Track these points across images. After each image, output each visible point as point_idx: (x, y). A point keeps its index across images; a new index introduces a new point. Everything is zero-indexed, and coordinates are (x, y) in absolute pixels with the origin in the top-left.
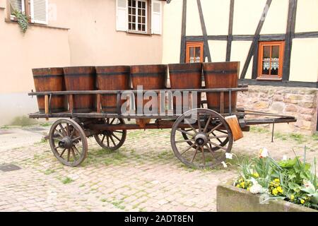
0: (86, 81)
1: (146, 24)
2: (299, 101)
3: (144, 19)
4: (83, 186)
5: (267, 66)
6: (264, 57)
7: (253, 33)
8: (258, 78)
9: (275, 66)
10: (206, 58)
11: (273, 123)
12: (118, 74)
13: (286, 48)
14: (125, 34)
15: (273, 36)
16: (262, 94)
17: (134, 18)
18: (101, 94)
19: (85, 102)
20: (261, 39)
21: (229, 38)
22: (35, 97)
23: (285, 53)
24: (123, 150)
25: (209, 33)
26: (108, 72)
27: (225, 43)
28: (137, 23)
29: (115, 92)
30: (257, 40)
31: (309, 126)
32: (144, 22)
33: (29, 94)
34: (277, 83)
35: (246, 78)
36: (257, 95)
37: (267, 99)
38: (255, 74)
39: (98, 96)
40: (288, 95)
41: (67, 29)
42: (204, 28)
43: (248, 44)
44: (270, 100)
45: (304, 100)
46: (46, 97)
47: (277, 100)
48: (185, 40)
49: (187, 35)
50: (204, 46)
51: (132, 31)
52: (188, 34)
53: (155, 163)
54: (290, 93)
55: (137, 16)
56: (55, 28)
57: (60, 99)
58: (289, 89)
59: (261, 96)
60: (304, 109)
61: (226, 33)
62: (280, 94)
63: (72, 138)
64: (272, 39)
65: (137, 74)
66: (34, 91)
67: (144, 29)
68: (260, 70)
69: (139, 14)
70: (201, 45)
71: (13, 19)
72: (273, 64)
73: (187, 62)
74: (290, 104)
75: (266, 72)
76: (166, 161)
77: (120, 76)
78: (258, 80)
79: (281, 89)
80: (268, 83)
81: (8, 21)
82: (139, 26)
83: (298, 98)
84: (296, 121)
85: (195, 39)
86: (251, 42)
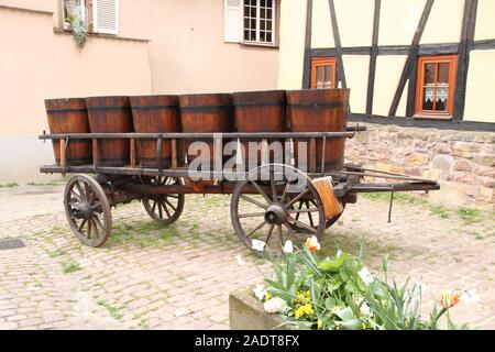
0: (116, 118)
1: (273, 31)
2: (474, 155)
3: (269, 23)
4: (89, 277)
5: (430, 96)
6: (426, 82)
7: (409, 42)
8: (416, 116)
9: (443, 96)
10: (340, 83)
11: (392, 191)
12: (160, 108)
13: (459, 66)
14: (239, 46)
15: (440, 46)
16: (418, 141)
17: (254, 22)
18: (135, 139)
19: (117, 151)
20: (421, 52)
21: (374, 51)
22: (49, 141)
23: (458, 75)
24: (182, 224)
25: (344, 44)
26: (145, 105)
27: (367, 58)
28: (258, 30)
29: (155, 135)
30: (414, 53)
31: (491, 195)
32: (269, 28)
33: (41, 138)
34: (443, 124)
35: (397, 114)
36: (411, 143)
37: (425, 149)
38: (411, 109)
39: (132, 142)
40: (458, 145)
41: (147, 41)
42: (337, 36)
43: (402, 60)
44: (431, 152)
45: (483, 154)
46: (62, 141)
47: (441, 152)
48: (311, 56)
49: (313, 47)
50: (337, 64)
51: (250, 42)
52: (314, 45)
53: (214, 248)
54: (460, 140)
55: (258, 19)
56: (128, 40)
57: (83, 145)
58: (460, 133)
59: (417, 145)
60: (482, 168)
61: (369, 43)
62: (446, 142)
63: (93, 204)
64: (438, 51)
65: (187, 108)
66: (48, 132)
67: (269, 39)
68: (419, 103)
69: (262, 16)
70: (332, 62)
71: (66, 28)
72: (440, 92)
73: (313, 88)
74: (461, 159)
75: (428, 106)
76: (233, 245)
77: (163, 111)
78: (416, 119)
79: (449, 134)
80: (432, 123)
81: (58, 31)
82: (262, 34)
83: (473, 149)
84: (438, 188)
85: (324, 53)
86: (405, 57)
